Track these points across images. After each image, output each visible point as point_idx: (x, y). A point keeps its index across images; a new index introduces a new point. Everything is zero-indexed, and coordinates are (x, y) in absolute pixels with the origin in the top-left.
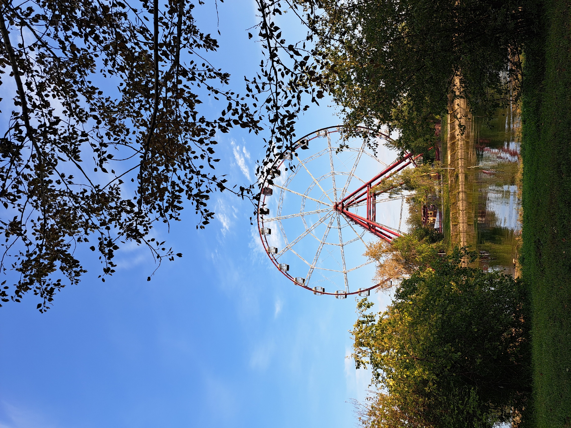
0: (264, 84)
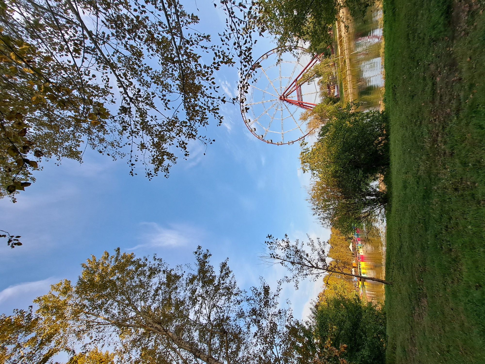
0: (230, 34)
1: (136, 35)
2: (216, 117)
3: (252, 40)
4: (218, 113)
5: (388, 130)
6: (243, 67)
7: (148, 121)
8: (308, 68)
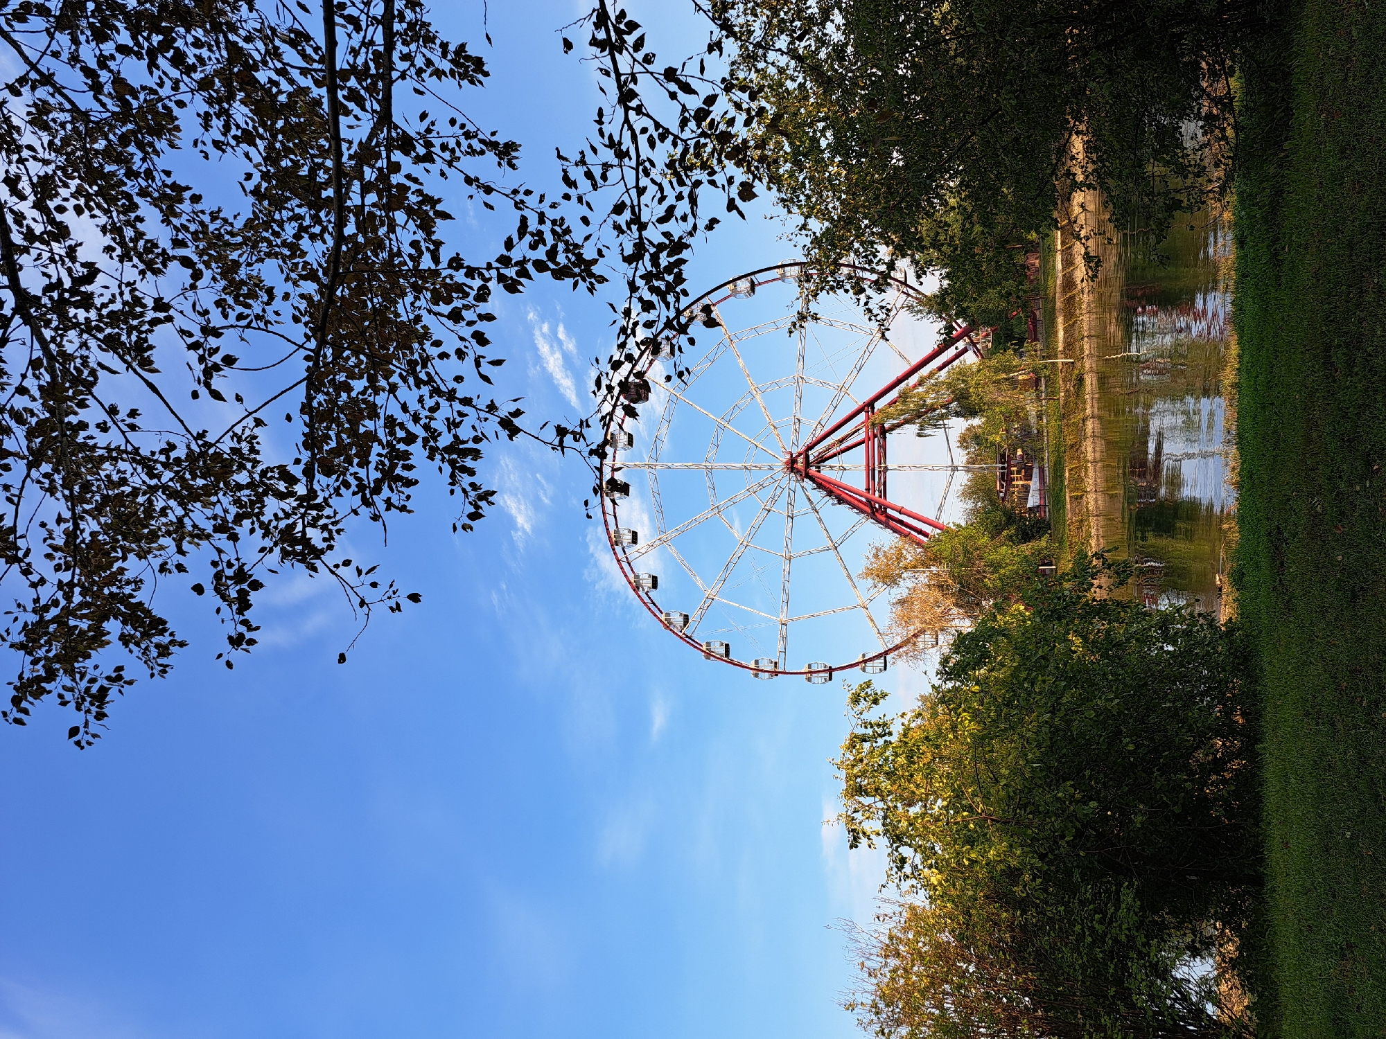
0: (606, 167)
1: (167, 44)
2: (457, 489)
3: (699, 212)
4: (471, 473)
5: (1253, 716)
6: (636, 308)
7: (83, 426)
8: (925, 371)
